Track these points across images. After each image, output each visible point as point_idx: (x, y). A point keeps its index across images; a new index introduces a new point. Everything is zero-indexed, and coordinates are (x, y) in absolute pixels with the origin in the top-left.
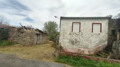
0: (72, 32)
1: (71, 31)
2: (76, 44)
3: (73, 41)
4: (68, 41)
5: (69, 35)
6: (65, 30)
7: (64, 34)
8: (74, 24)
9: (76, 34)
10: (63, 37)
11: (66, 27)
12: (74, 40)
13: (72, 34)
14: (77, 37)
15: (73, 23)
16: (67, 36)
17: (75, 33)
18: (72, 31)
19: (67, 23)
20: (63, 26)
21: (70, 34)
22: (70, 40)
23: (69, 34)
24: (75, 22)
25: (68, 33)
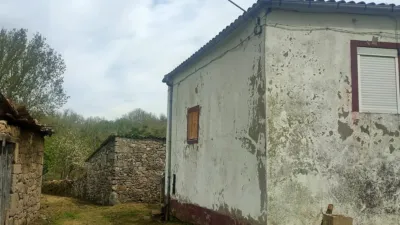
0: (358, 116)
1: (349, 108)
2: (386, 204)
3: (369, 184)
4: (335, 182)
5: (337, 135)
6: (300, 103)
7: (298, 133)
8: (361, 51)
9: (386, 131)
10: (291, 160)
11: (309, 74)
12: (373, 176)
13: (357, 132)
14: (392, 149)
15: (355, 45)
16: (318, 142)
17: (374, 119)
18: (355, 108)
19: (309, 43)
20: (286, 72)
21: (345, 131)
22: (349, 176)
23: (335, 130)
24: (369, 38)
25: (330, 120)
